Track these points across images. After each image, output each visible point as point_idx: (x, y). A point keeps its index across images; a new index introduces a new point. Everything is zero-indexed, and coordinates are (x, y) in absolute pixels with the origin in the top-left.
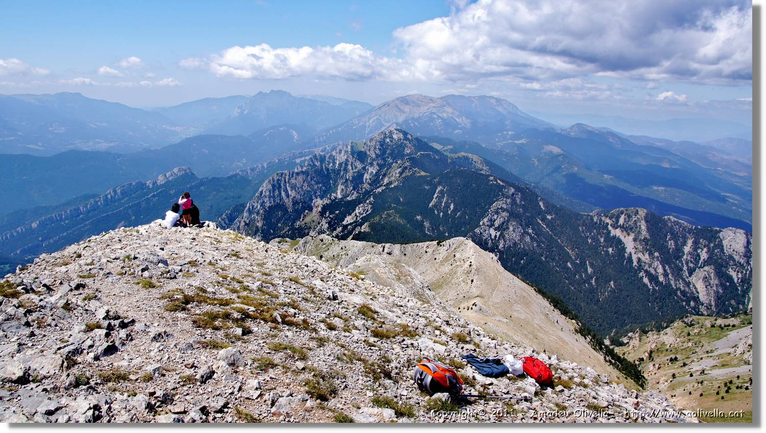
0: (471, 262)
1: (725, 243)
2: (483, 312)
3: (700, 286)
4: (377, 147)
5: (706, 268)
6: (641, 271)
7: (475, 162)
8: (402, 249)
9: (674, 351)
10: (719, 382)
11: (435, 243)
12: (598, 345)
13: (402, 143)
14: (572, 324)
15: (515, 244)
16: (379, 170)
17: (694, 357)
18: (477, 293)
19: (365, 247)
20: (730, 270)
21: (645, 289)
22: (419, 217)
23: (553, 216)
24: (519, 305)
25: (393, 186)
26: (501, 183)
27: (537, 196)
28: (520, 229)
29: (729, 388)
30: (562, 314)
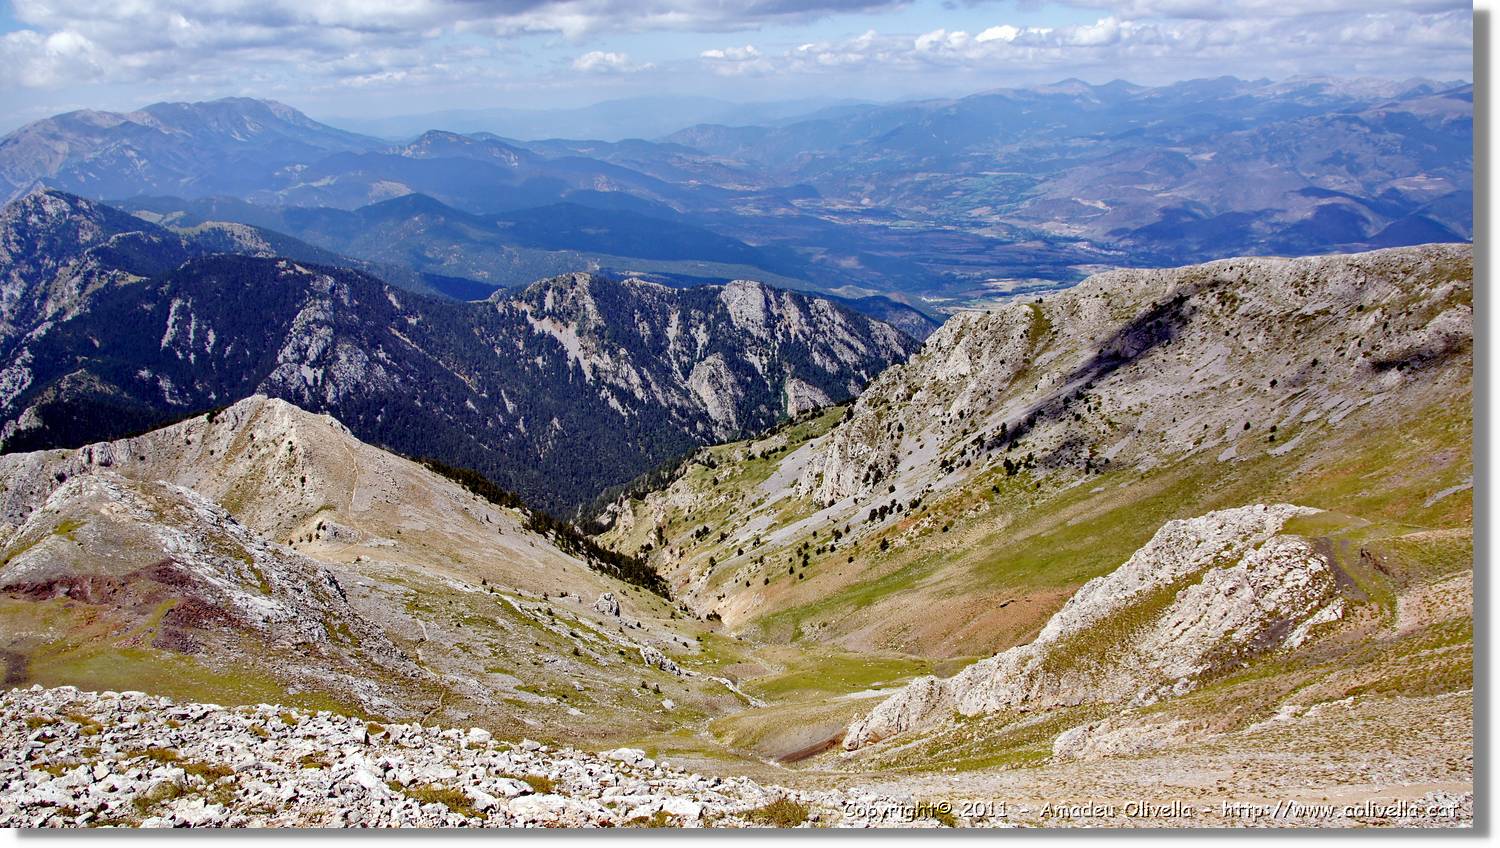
0: (290, 443)
1: (731, 309)
2: (342, 537)
3: (706, 392)
4: (11, 238)
5: (710, 359)
6: (602, 389)
7: (239, 237)
8: (133, 447)
9: (698, 517)
10: (788, 550)
11: (203, 418)
12: (571, 542)
13: (69, 221)
14: (516, 516)
15: (357, 386)
16: (28, 289)
17: (735, 520)
18: (321, 502)
19: (44, 462)
20: (749, 354)
21: (616, 419)
22: (145, 373)
23: (420, 318)
24: (408, 506)
25: (69, 318)
26: (305, 272)
27: (381, 284)
28: (362, 354)
29: (807, 557)
30: (491, 502)
